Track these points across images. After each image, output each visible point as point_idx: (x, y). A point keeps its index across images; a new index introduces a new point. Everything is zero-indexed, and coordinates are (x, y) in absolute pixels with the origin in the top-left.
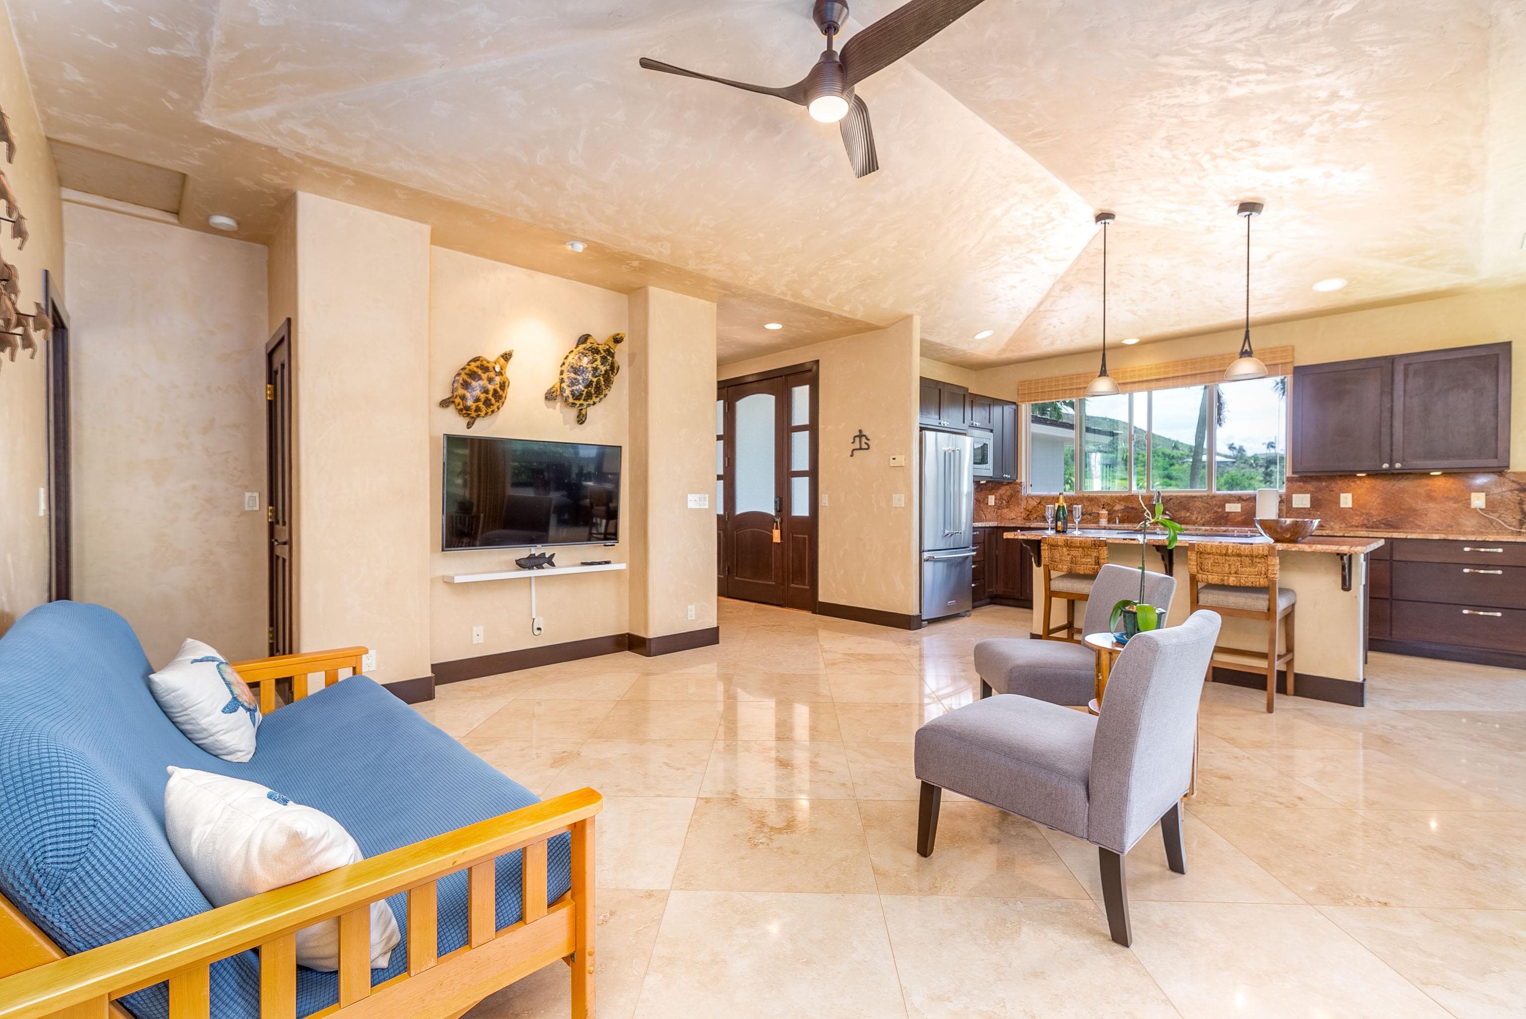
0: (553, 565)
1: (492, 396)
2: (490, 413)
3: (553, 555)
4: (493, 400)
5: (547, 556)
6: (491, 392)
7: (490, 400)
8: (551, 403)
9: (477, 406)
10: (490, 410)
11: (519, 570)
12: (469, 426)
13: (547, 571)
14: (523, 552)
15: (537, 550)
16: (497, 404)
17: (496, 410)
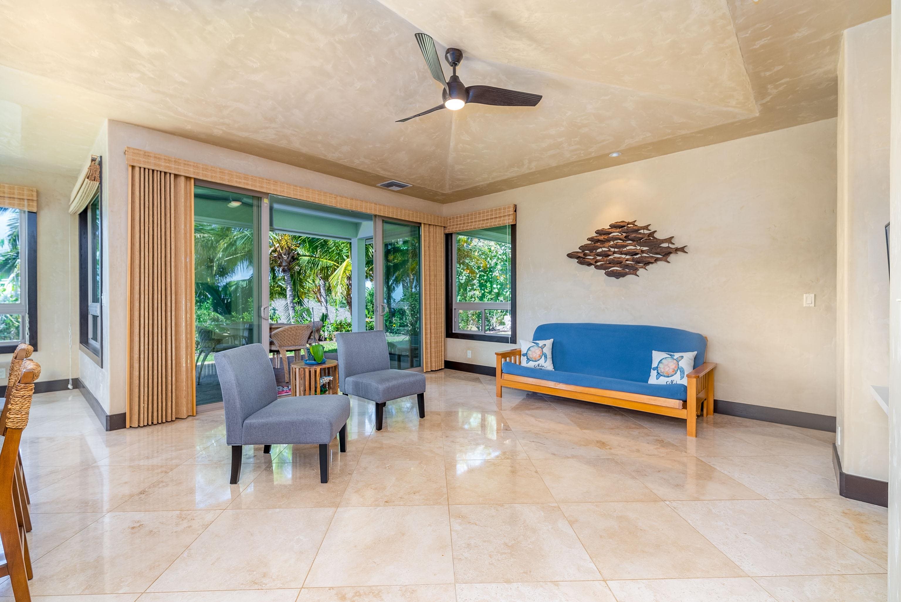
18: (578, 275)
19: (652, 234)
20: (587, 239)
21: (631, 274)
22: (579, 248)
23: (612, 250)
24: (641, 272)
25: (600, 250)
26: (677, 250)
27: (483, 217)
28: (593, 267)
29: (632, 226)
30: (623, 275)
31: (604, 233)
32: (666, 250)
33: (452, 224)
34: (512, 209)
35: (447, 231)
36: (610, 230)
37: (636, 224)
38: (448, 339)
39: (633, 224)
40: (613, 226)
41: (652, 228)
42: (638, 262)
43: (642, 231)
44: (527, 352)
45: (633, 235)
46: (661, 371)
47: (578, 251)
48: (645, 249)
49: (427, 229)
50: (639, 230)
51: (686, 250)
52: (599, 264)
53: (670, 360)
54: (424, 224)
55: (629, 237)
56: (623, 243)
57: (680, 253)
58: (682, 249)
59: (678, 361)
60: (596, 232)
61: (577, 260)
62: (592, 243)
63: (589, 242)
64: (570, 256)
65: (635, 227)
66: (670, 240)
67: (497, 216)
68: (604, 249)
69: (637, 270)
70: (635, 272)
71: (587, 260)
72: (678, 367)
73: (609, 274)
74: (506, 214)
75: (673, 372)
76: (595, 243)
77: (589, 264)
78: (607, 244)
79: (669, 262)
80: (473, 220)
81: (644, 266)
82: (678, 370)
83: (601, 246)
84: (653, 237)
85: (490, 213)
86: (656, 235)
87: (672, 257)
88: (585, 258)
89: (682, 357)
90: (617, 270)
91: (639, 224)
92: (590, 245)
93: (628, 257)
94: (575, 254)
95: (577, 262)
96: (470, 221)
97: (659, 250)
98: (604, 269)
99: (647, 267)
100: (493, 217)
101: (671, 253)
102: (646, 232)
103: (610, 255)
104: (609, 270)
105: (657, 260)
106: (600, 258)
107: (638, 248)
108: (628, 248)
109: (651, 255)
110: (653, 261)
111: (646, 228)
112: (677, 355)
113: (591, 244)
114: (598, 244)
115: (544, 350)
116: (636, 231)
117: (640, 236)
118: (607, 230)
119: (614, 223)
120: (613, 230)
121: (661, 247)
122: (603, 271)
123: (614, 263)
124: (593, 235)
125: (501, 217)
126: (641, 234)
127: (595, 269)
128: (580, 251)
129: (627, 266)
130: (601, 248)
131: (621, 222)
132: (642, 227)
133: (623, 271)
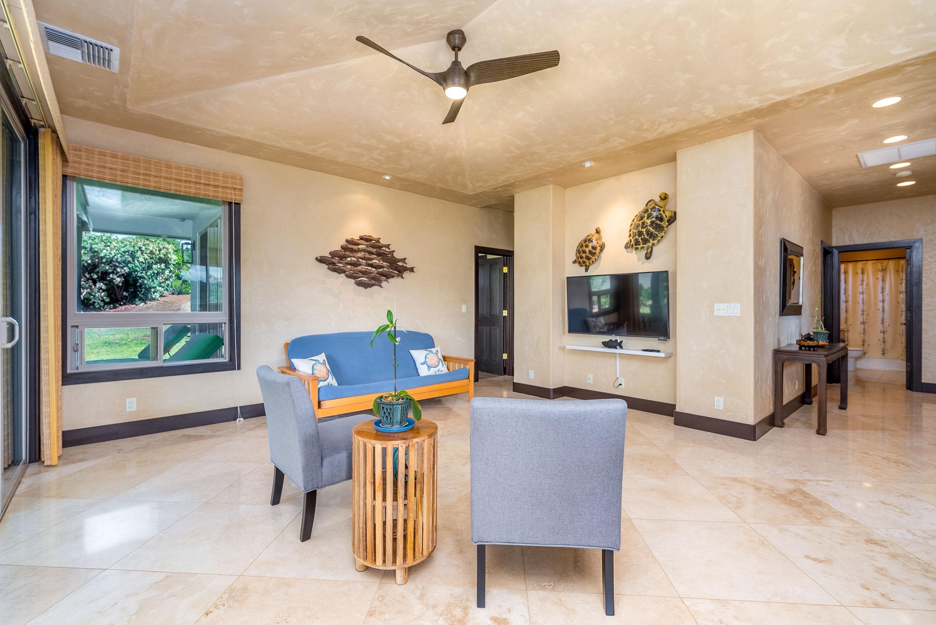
0: (621, 347)
1: (589, 254)
2: (591, 263)
3: (622, 342)
4: (590, 256)
5: (619, 342)
6: (588, 252)
7: (589, 256)
8: (628, 250)
9: (583, 261)
10: (591, 261)
11: (603, 348)
12: (587, 270)
13: (618, 351)
14: (607, 338)
15: (613, 338)
16: (594, 258)
17: (594, 260)
18: (327, 282)
19: (391, 253)
21: (377, 285)
22: (330, 253)
23: (361, 260)
24: (384, 284)
25: (349, 259)
26: (408, 269)
28: (343, 275)
29: (377, 242)
30: (370, 286)
31: (353, 243)
32: (401, 268)
34: (240, 182)
35: (69, 171)
36: (359, 242)
40: (361, 238)
41: (392, 248)
42: (382, 274)
43: (384, 248)
44: (313, 372)
48: (386, 264)
51: (414, 269)
52: (349, 272)
53: (432, 354)
56: (370, 256)
57: (410, 272)
58: (412, 270)
59: (437, 354)
60: (346, 241)
61: (327, 266)
62: (342, 250)
66: (404, 260)
67: (211, 183)
69: (380, 281)
71: (338, 267)
72: (439, 359)
73: (360, 284)
74: (229, 186)
75: (436, 363)
77: (340, 272)
78: (356, 255)
79: (403, 278)
80: (153, 173)
81: (386, 279)
82: (439, 361)
83: (351, 255)
84: (392, 255)
85: (194, 174)
86: (395, 255)
87: (406, 274)
89: (438, 351)
91: (383, 242)
92: (339, 252)
93: (374, 269)
97: (397, 267)
98: (354, 278)
99: (389, 280)
100: (201, 182)
101: (404, 271)
102: (387, 250)
103: (359, 265)
104: (358, 280)
105: (395, 275)
106: (350, 267)
107: (382, 262)
108: (374, 261)
109: (391, 270)
110: (393, 275)
111: (388, 246)
112: (433, 350)
113: (341, 251)
115: (327, 366)
116: (380, 247)
117: (382, 252)
118: (357, 241)
119: (363, 235)
121: (398, 265)
122: (353, 281)
123: (363, 274)
124: (343, 243)
125: (217, 186)
126: (383, 250)
127: (345, 277)
128: (330, 256)
129: (374, 278)
130: (351, 257)
131: (369, 236)
132: (385, 245)
133: (370, 282)
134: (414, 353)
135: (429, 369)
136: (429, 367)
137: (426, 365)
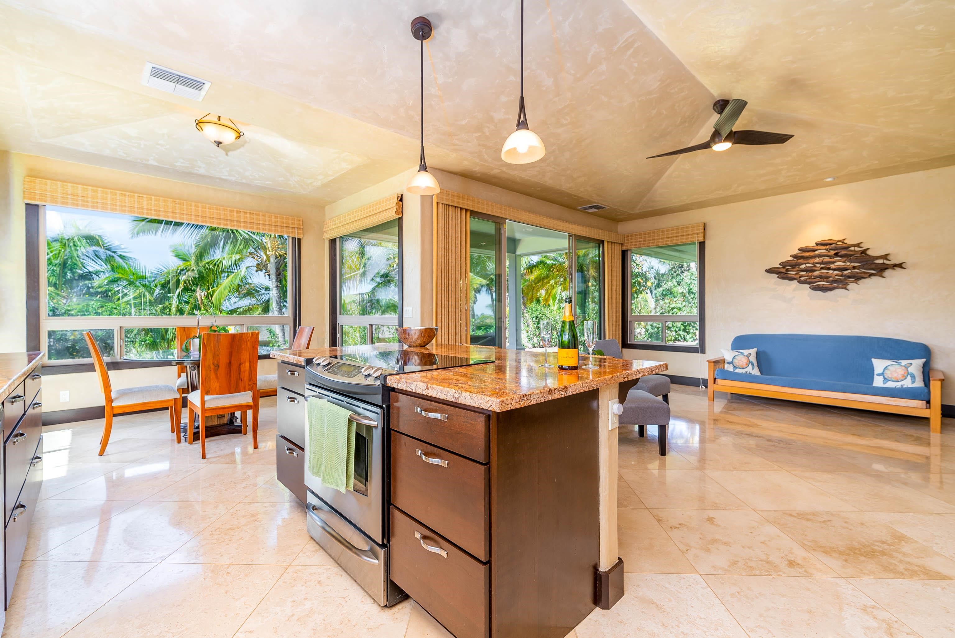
18: (776, 289)
19: (864, 252)
20: (790, 256)
21: (840, 288)
22: (780, 264)
23: (818, 265)
24: (852, 286)
25: (803, 266)
26: (895, 266)
27: (668, 234)
28: (796, 281)
29: (841, 243)
30: (832, 289)
31: (808, 250)
32: (882, 267)
33: (630, 241)
34: (702, 227)
35: (624, 248)
36: (816, 248)
37: (845, 241)
38: (624, 349)
39: (842, 242)
40: (817, 244)
41: (865, 246)
42: (848, 277)
43: (852, 248)
44: (732, 360)
45: (843, 252)
46: (888, 377)
47: (777, 267)
48: (856, 264)
49: (610, 246)
50: (849, 247)
51: (903, 265)
52: (802, 279)
53: (897, 366)
54: (608, 242)
55: (839, 254)
56: (831, 260)
57: (898, 269)
58: (900, 266)
59: (906, 367)
60: (799, 250)
61: (777, 276)
62: (795, 259)
63: (792, 259)
64: (770, 271)
65: (844, 245)
66: (885, 257)
67: (685, 234)
68: (808, 265)
69: (847, 284)
70: (844, 286)
71: (790, 275)
72: (908, 373)
73: (815, 289)
74: (695, 232)
75: (903, 377)
76: (798, 260)
77: (792, 279)
78: (812, 261)
79: (884, 277)
80: (656, 238)
81: (855, 281)
82: (907, 376)
83: (805, 262)
84: (866, 254)
85: (675, 231)
86: (869, 252)
87: (887, 273)
88: (786, 274)
89: (911, 364)
90: (823, 285)
91: (849, 242)
93: (836, 272)
94: (777, 269)
95: (778, 277)
96: (651, 238)
97: (873, 266)
98: (809, 283)
99: (859, 282)
100: (680, 234)
101: (887, 269)
102: (857, 249)
103: (816, 271)
104: (814, 285)
105: (871, 275)
106: (805, 273)
107: (848, 264)
108: (837, 264)
109: (863, 270)
110: (867, 276)
111: (858, 245)
112: (904, 362)
113: (793, 260)
114: (801, 261)
115: (750, 358)
116: (847, 248)
117: (851, 253)
118: (812, 248)
119: (819, 241)
120: (819, 247)
121: (875, 263)
122: (808, 286)
123: (821, 278)
124: (796, 252)
125: (688, 235)
126: (851, 251)
127: (798, 283)
128: (781, 267)
129: (836, 281)
130: (805, 264)
131: (828, 240)
132: (852, 245)
133: (830, 286)
134: (875, 362)
135: (885, 381)
136: (886, 380)
137: (882, 377)
